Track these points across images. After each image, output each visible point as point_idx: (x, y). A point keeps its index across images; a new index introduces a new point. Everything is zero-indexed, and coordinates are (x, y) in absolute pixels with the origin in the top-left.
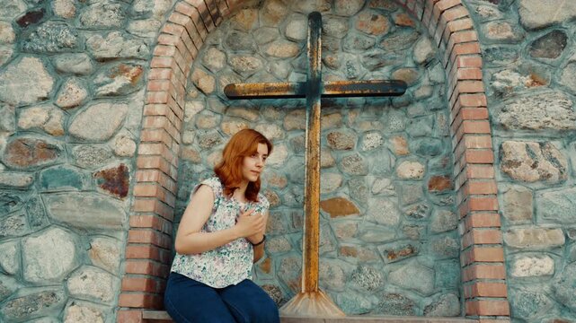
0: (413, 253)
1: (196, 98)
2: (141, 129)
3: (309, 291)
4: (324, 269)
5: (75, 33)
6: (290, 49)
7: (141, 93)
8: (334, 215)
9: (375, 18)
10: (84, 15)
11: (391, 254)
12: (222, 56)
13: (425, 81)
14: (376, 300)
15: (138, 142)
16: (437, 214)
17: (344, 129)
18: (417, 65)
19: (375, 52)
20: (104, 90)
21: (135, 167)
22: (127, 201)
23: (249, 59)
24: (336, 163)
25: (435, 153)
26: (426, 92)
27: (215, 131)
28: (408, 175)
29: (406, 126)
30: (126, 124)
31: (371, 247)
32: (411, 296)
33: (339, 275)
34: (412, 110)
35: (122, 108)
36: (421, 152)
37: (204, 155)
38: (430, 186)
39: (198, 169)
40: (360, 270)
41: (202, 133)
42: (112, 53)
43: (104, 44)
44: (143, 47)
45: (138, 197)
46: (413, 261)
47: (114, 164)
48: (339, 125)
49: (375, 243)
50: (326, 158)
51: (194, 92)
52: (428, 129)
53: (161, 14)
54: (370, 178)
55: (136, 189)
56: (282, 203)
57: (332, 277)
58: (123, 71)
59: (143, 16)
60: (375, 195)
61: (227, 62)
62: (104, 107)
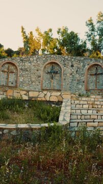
1: (88, 75)
4: (97, 86)
6: (95, 70)
27: (90, 77)
42: (82, 73)
44: (84, 73)
49: (101, 85)
55: (85, 82)
56: (95, 82)
59: (84, 70)
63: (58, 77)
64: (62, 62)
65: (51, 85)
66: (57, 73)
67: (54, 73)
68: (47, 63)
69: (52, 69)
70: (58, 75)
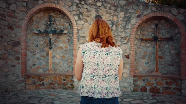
0: (173, 65)
1: (136, 40)
2: (130, 49)
3: (156, 71)
4: (158, 67)
5: (117, 33)
6: (152, 30)
7: (129, 43)
8: (160, 59)
9: (168, 24)
10: (118, 29)
11: (169, 65)
12: (140, 32)
13: (177, 36)
14: (167, 72)
15: (130, 51)
16: (177, 60)
17: (162, 44)
18: (175, 33)
19: (167, 30)
20: (124, 42)
21: (130, 54)
22: (129, 60)
23: (145, 32)
24: (160, 50)
25: (178, 50)
26: (177, 39)
27: (140, 45)
28: (173, 53)
29: (173, 44)
30: (128, 48)
31: (166, 64)
32: (172, 71)
33: (161, 68)
34: (174, 42)
35: (127, 45)
36: (175, 49)
37: (138, 49)
38: (176, 55)
39: (138, 52)
40: (164, 67)
41: (137, 46)
42: (124, 36)
43: (122, 35)
44: (129, 35)
45: (131, 59)
46: (173, 66)
47: (127, 54)
48: (161, 44)
49: (167, 63)
50: (158, 50)
51: (136, 39)
52: (177, 45)
53: (131, 29)
54: (166, 53)
55: (131, 58)
56: (151, 57)
57: (160, 68)
58: (126, 39)
59: (128, 29)
60: (167, 56)
61: (141, 33)
62: (124, 45)
63: (63, 42)
64: (74, 7)
65: (47, 62)
66: (61, 33)
67: (54, 33)
68: (35, 9)
69: (49, 25)
70: (64, 38)
